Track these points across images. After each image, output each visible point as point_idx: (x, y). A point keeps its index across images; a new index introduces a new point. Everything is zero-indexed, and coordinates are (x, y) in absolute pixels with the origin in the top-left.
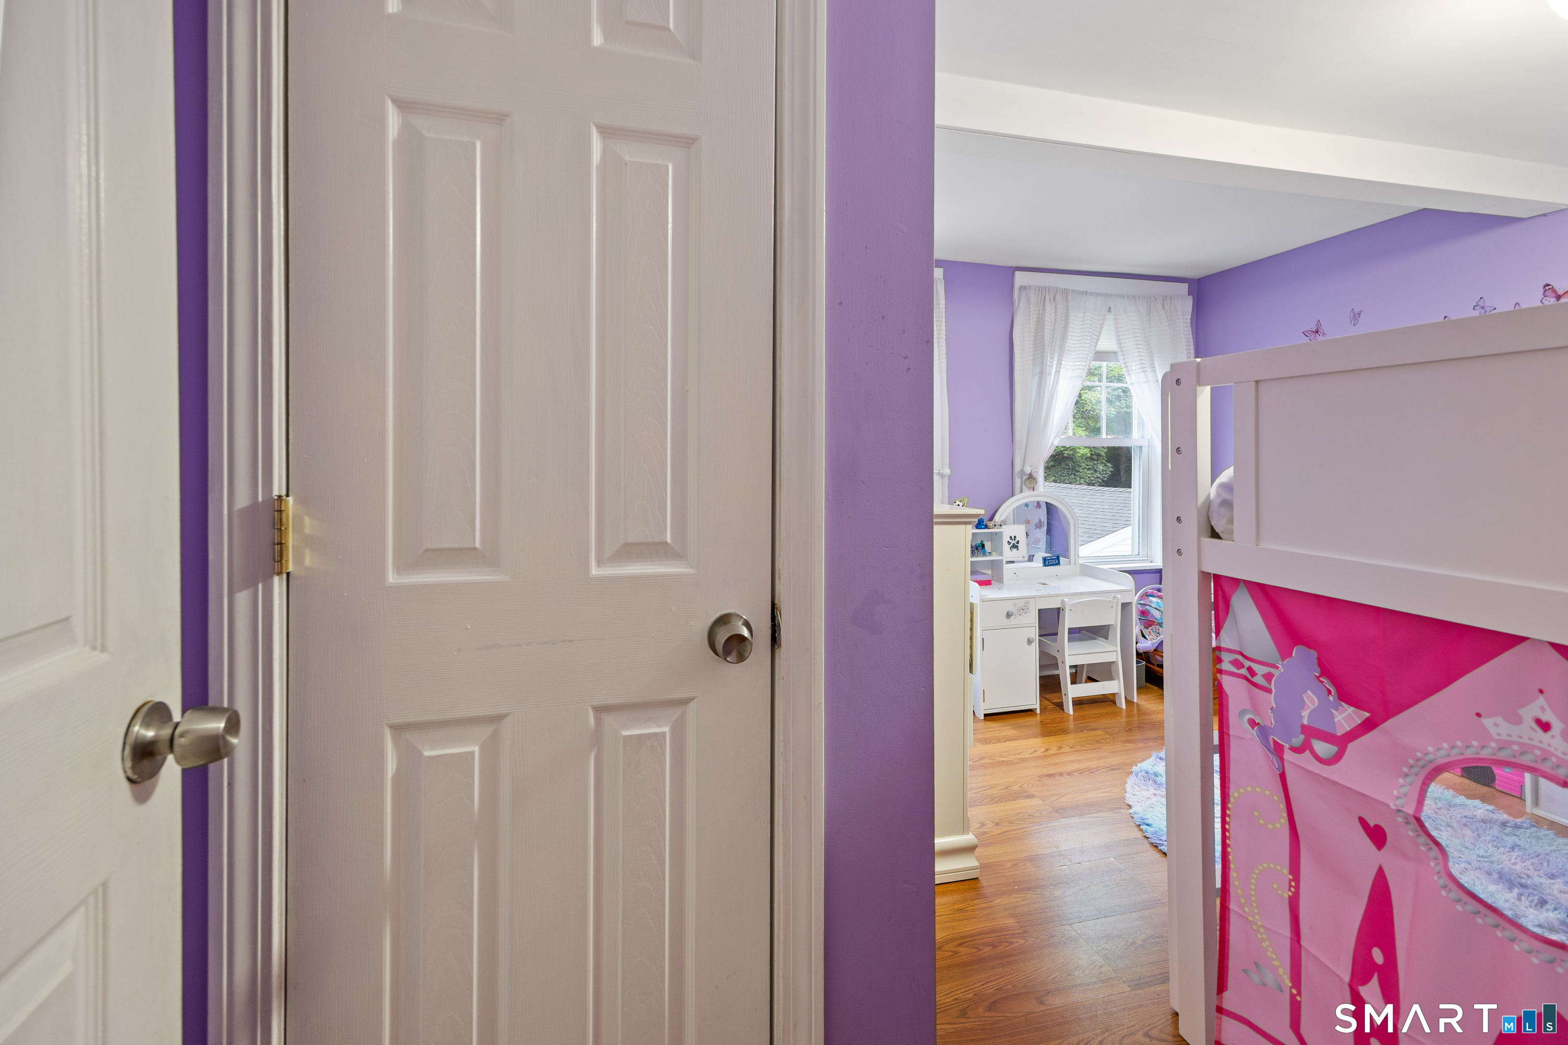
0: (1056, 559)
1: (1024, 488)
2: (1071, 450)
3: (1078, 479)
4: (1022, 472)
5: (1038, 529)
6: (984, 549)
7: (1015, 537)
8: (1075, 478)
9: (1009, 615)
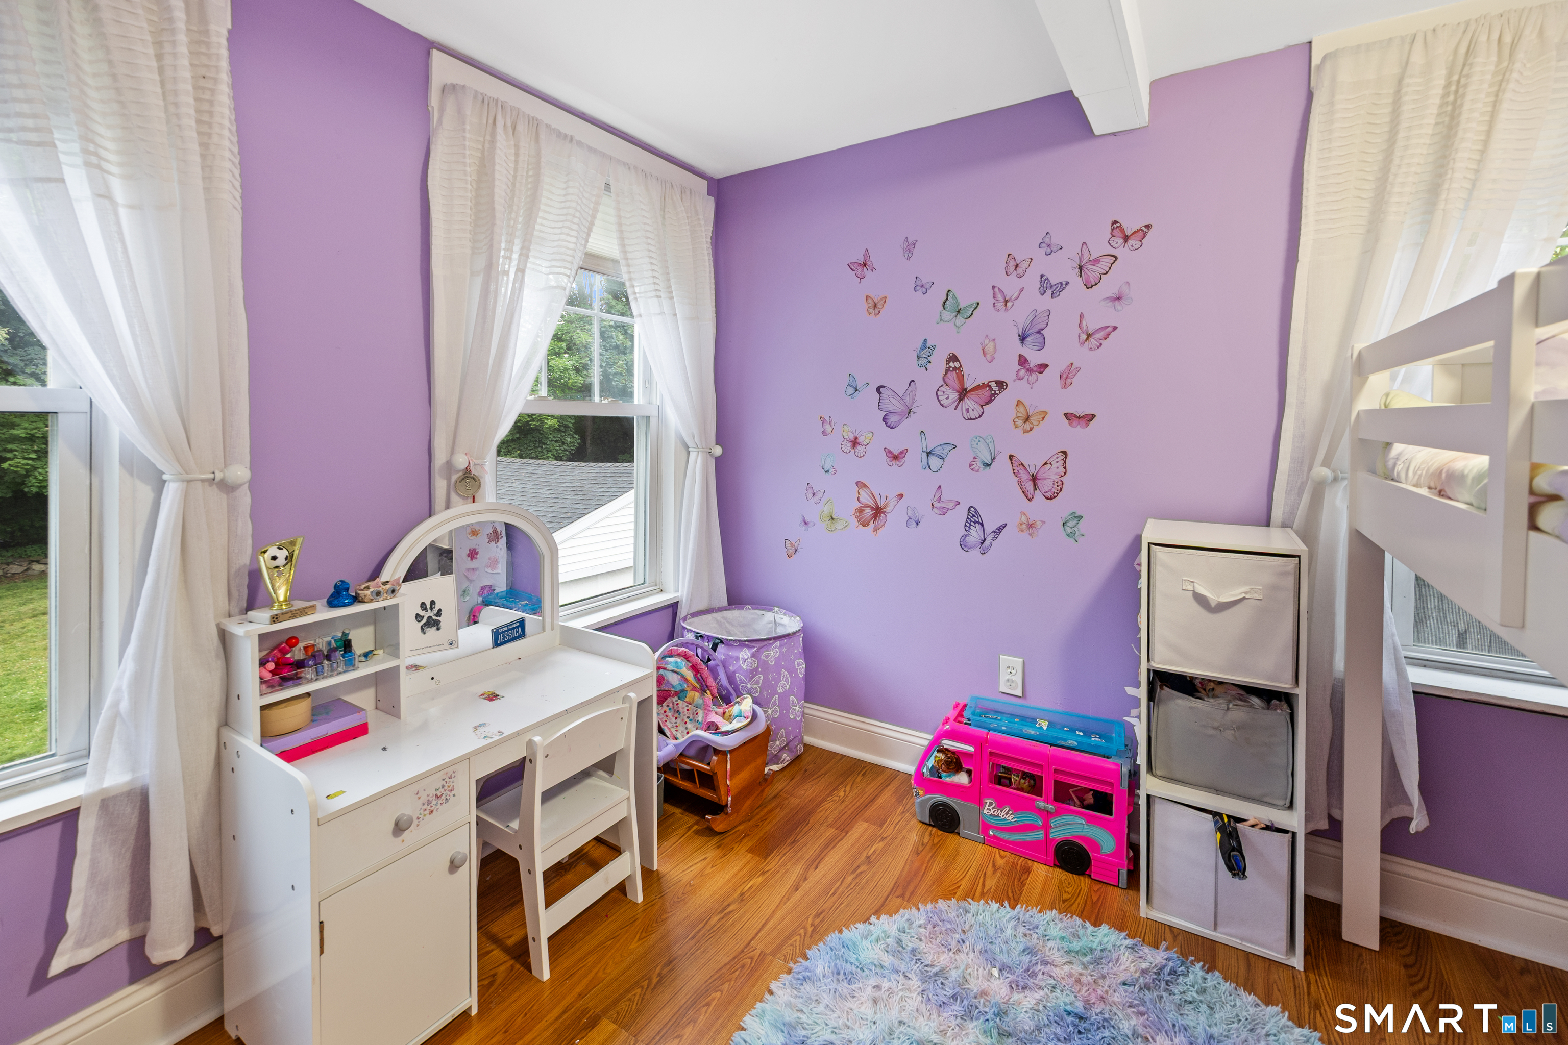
0: (517, 627)
1: (454, 497)
2: (538, 421)
3: (545, 452)
4: (449, 465)
5: (493, 543)
6: (350, 651)
7: (433, 603)
8: (542, 452)
9: (399, 828)
